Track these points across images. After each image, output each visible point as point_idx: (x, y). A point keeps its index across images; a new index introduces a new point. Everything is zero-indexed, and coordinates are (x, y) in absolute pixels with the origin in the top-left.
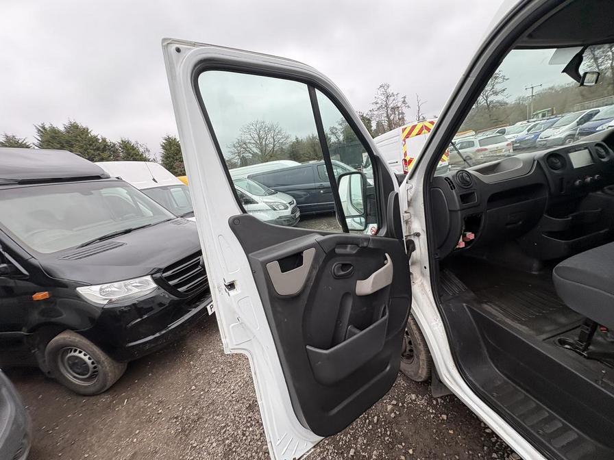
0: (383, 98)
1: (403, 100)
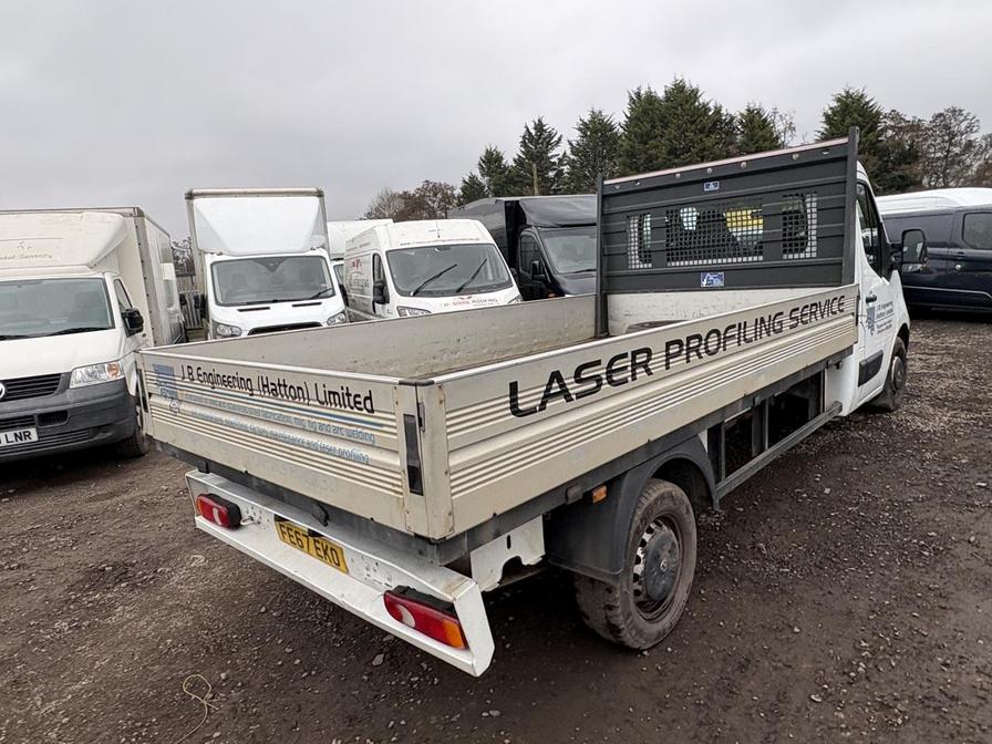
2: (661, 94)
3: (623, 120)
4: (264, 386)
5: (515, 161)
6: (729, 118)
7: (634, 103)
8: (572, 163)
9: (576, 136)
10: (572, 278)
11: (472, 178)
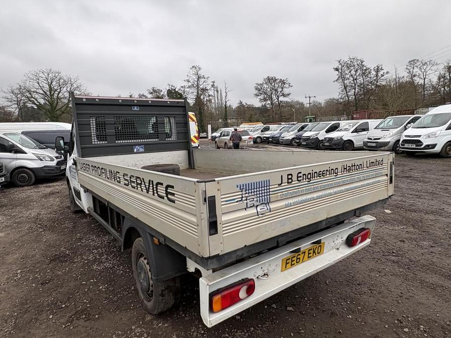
0: (195, 78)
1: (212, 83)
4: (344, 169)
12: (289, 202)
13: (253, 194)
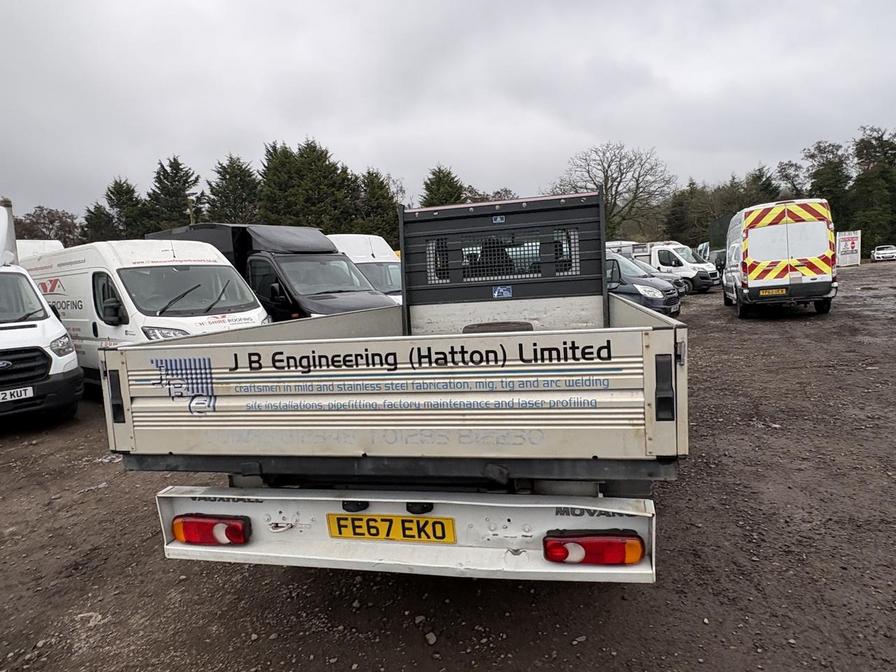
2: (295, 151)
3: (261, 168)
5: (149, 195)
6: (354, 178)
7: (271, 155)
8: (212, 203)
9: (215, 178)
10: (314, 298)
11: (98, 208)
12: (258, 403)
13: (180, 377)
